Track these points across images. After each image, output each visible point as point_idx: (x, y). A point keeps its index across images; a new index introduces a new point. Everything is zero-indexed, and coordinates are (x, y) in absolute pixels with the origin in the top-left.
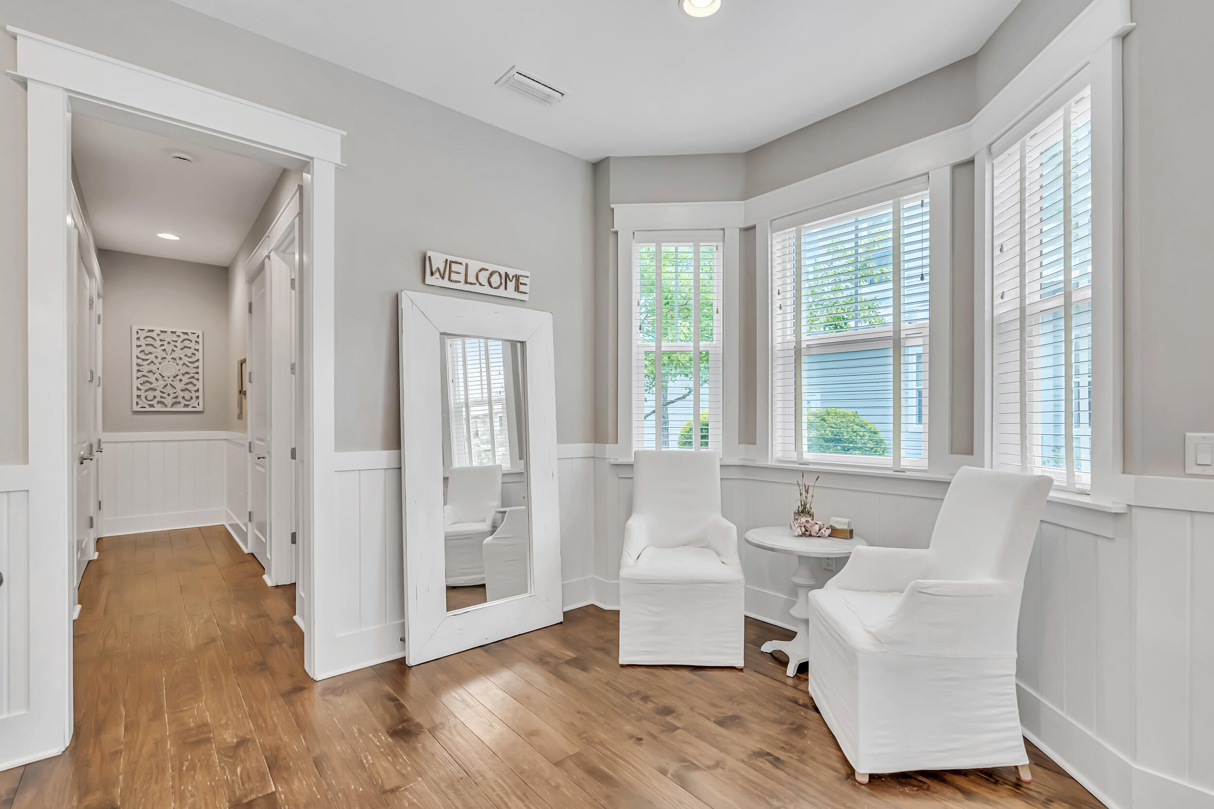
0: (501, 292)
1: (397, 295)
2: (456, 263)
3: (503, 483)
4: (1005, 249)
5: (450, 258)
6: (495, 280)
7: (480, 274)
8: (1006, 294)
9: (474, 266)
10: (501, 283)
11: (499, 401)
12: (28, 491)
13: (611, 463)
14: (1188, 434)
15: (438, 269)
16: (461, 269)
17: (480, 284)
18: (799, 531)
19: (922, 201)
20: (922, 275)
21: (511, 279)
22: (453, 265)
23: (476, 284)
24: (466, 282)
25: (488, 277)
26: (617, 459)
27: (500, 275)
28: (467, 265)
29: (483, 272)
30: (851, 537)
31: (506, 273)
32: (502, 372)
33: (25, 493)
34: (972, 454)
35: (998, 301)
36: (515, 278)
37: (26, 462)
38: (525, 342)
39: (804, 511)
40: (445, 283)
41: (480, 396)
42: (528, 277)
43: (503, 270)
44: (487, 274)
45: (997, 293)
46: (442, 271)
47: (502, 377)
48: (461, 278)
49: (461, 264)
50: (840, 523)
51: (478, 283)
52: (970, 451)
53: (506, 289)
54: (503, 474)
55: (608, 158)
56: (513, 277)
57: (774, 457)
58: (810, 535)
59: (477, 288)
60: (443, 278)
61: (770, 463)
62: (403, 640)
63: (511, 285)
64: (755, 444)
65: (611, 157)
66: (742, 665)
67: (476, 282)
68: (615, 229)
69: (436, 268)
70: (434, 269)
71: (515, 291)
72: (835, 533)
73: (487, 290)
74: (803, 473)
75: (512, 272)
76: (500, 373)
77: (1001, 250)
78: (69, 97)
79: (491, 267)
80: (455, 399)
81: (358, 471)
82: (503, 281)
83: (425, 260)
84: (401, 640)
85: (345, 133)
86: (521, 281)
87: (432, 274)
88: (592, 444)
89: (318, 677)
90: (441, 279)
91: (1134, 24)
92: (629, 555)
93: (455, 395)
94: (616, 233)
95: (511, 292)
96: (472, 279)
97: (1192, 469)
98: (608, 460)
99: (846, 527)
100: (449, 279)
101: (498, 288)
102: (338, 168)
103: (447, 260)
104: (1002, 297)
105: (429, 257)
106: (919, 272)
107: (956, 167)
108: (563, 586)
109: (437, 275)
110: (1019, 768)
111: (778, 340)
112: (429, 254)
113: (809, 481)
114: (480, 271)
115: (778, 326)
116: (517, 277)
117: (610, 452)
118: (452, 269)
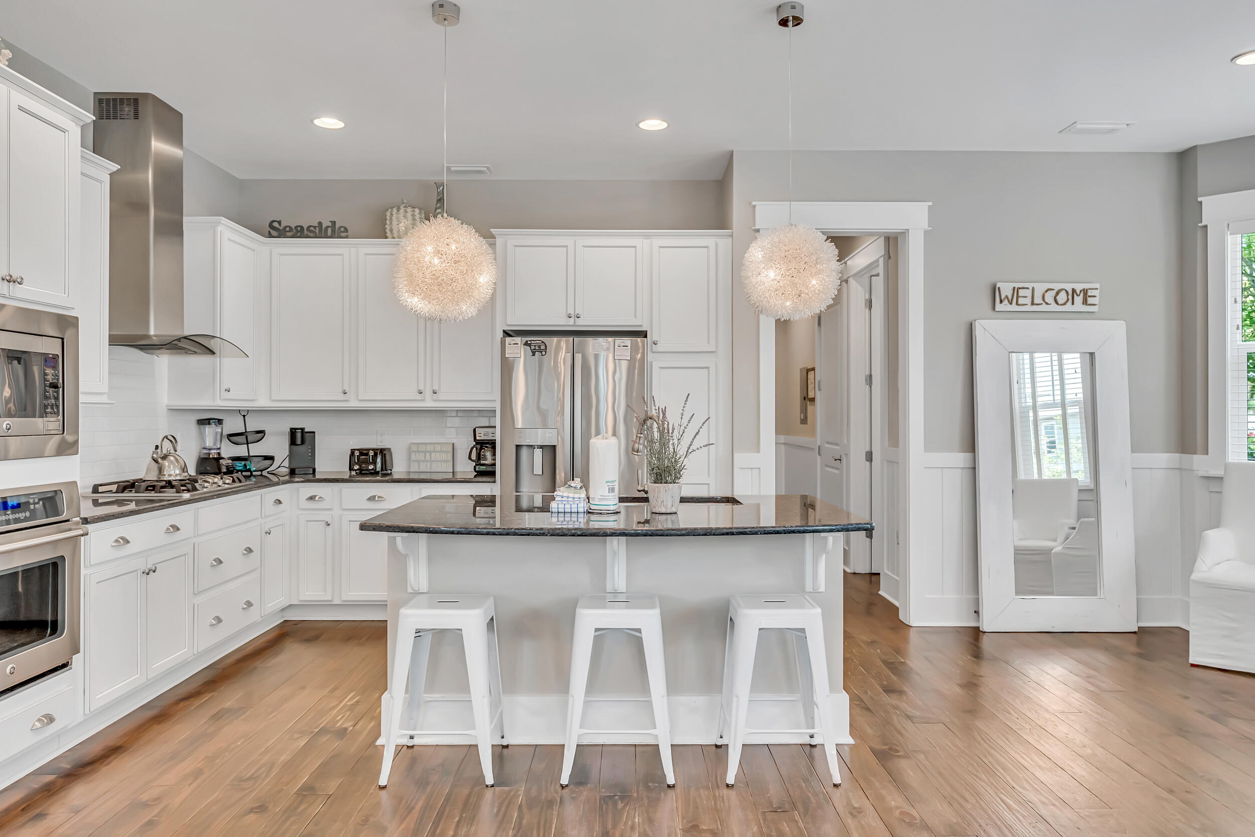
0: (1069, 307)
1: (972, 323)
2: (1023, 288)
3: (1079, 500)
5: (1017, 285)
6: (1062, 297)
7: (1046, 295)
9: (1040, 288)
10: (1068, 299)
11: (1074, 403)
12: (760, 468)
13: (1199, 475)
15: (1007, 297)
16: (1028, 293)
17: (1047, 304)
21: (1078, 294)
22: (1020, 290)
23: (1042, 304)
24: (1033, 304)
25: (1054, 296)
26: (1208, 471)
27: (1067, 292)
28: (1033, 289)
29: (1049, 292)
31: (1073, 289)
32: (1079, 370)
33: (757, 470)
36: (1082, 293)
37: (759, 452)
38: (1094, 353)
40: (1014, 307)
41: (1051, 398)
42: (1097, 289)
43: (1069, 287)
44: (1053, 293)
46: (1010, 298)
47: (1080, 375)
48: (1028, 301)
49: (1028, 288)
51: (1044, 303)
53: (1073, 304)
54: (1080, 490)
55: (1194, 148)
56: (1081, 291)
59: (1044, 308)
60: (1011, 304)
62: (976, 612)
63: (1079, 300)
65: (1198, 145)
67: (1043, 302)
68: (1204, 223)
69: (1005, 296)
70: (1003, 297)
71: (1083, 304)
73: (1054, 307)
75: (1079, 287)
76: (1076, 372)
79: (1057, 287)
80: (1020, 403)
81: (940, 469)
82: (1070, 297)
83: (994, 290)
84: (975, 612)
85: (931, 204)
86: (1089, 294)
87: (1001, 302)
88: (1178, 455)
89: (914, 622)
90: (1009, 305)
92: (1204, 561)
93: (1020, 398)
94: (1206, 227)
95: (1078, 305)
96: (1038, 300)
98: (1196, 472)
100: (1017, 304)
101: (1065, 304)
102: (926, 232)
103: (1014, 288)
105: (999, 288)
108: (1137, 599)
109: (1006, 302)
112: (998, 285)
114: (1046, 291)
116: (1085, 292)
117: (1200, 464)
118: (1020, 295)
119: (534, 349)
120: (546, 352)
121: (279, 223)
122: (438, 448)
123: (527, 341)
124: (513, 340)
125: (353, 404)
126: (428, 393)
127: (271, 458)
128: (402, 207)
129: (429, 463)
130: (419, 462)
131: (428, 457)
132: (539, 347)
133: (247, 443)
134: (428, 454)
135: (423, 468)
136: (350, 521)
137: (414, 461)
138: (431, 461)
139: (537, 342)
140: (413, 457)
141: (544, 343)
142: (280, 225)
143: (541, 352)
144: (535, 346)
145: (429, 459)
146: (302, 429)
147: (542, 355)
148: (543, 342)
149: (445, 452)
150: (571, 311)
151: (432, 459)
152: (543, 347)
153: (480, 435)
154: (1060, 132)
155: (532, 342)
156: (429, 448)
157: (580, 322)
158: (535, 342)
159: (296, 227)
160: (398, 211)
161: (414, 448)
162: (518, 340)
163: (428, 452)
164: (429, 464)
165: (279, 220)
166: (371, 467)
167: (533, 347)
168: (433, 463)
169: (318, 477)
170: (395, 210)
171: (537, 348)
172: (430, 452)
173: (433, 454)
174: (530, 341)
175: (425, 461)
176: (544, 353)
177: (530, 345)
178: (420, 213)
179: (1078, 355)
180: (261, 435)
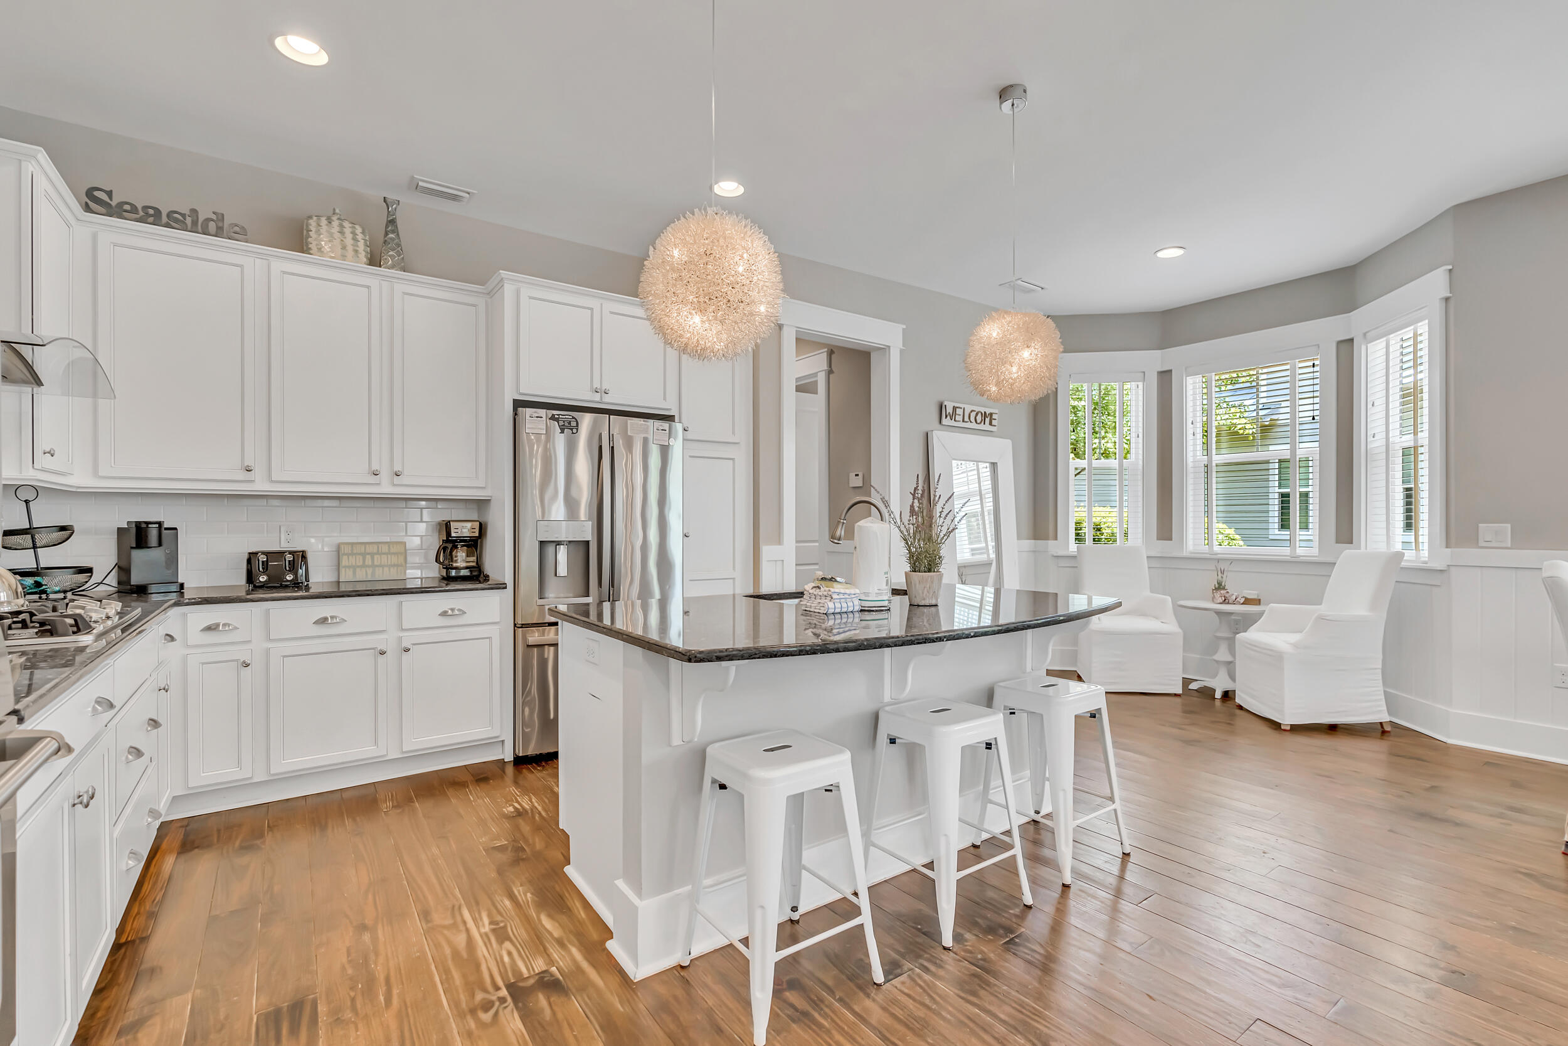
0: (981, 427)
1: (928, 433)
2: (959, 407)
4: (1375, 404)
5: (956, 405)
6: (979, 418)
7: (972, 414)
8: (1376, 435)
9: (968, 408)
10: (982, 420)
13: (1053, 556)
14: (1480, 525)
15: (949, 413)
16: (961, 412)
17: (971, 422)
18: (1220, 600)
19: (1314, 364)
20: (1313, 416)
21: (988, 416)
22: (957, 409)
23: (968, 422)
24: (963, 421)
25: (975, 416)
26: (1057, 552)
27: (982, 414)
28: (964, 408)
29: (973, 413)
30: (1260, 604)
31: (985, 412)
34: (1352, 543)
35: (1370, 439)
36: (990, 416)
37: (781, 544)
38: (996, 464)
39: (1220, 587)
40: (953, 423)
42: (997, 414)
43: (984, 410)
44: (975, 413)
45: (1370, 433)
46: (951, 415)
48: (961, 418)
49: (962, 408)
50: (1252, 594)
52: (1350, 541)
53: (984, 424)
56: (989, 414)
57: (1188, 550)
58: (1228, 603)
59: (968, 425)
61: (1185, 554)
63: (987, 421)
64: (1171, 540)
66: (1181, 692)
67: (968, 420)
70: (947, 414)
71: (989, 425)
72: (1247, 601)
73: (974, 425)
74: (1218, 560)
75: (989, 411)
77: (1373, 405)
78: (796, 331)
79: (977, 408)
82: (983, 418)
83: (941, 407)
85: (904, 326)
86: (993, 417)
87: (946, 417)
88: (1033, 541)
90: (950, 420)
91: (1451, 295)
95: (987, 426)
96: (966, 419)
97: (1482, 544)
98: (1049, 554)
99: (1255, 597)
100: (954, 420)
101: (980, 423)
102: (901, 350)
103: (954, 406)
104: (1373, 437)
105: (945, 406)
106: (1311, 413)
107: (1339, 343)
109: (949, 417)
110: (1384, 724)
111: (1190, 459)
112: (946, 403)
113: (1222, 566)
114: (971, 412)
115: (1190, 448)
116: (991, 414)
117: (1052, 546)
118: (957, 413)
119: (562, 426)
120: (577, 429)
121: (110, 194)
122: (385, 549)
123: (553, 415)
124: (535, 412)
125: (261, 485)
126: (385, 475)
127: (89, 570)
128: (335, 218)
129: (371, 569)
130: (354, 568)
131: (368, 561)
132: (570, 423)
133: (35, 547)
134: (368, 557)
135: (361, 575)
136: (284, 656)
137: (345, 567)
138: (373, 566)
139: (567, 417)
140: (344, 561)
141: (576, 419)
142: (111, 199)
143: (572, 430)
144: (564, 421)
145: (370, 563)
146: (160, 524)
147: (573, 433)
148: (573, 418)
149: (394, 554)
150: (596, 385)
151: (376, 563)
152: (574, 424)
153: (456, 531)
154: (1000, 285)
155: (560, 416)
156: (370, 549)
157: (607, 398)
158: (564, 417)
159: (145, 208)
160: (330, 223)
161: (346, 549)
162: (542, 412)
163: (368, 554)
164: (370, 571)
165: (108, 189)
166: (289, 577)
167: (561, 423)
168: (377, 569)
169: (188, 595)
170: (324, 221)
171: (566, 424)
172: (372, 555)
173: (376, 557)
174: (557, 415)
175: (364, 566)
176: (575, 431)
177: (557, 420)
178: (363, 233)
179: (988, 465)
180: (66, 533)
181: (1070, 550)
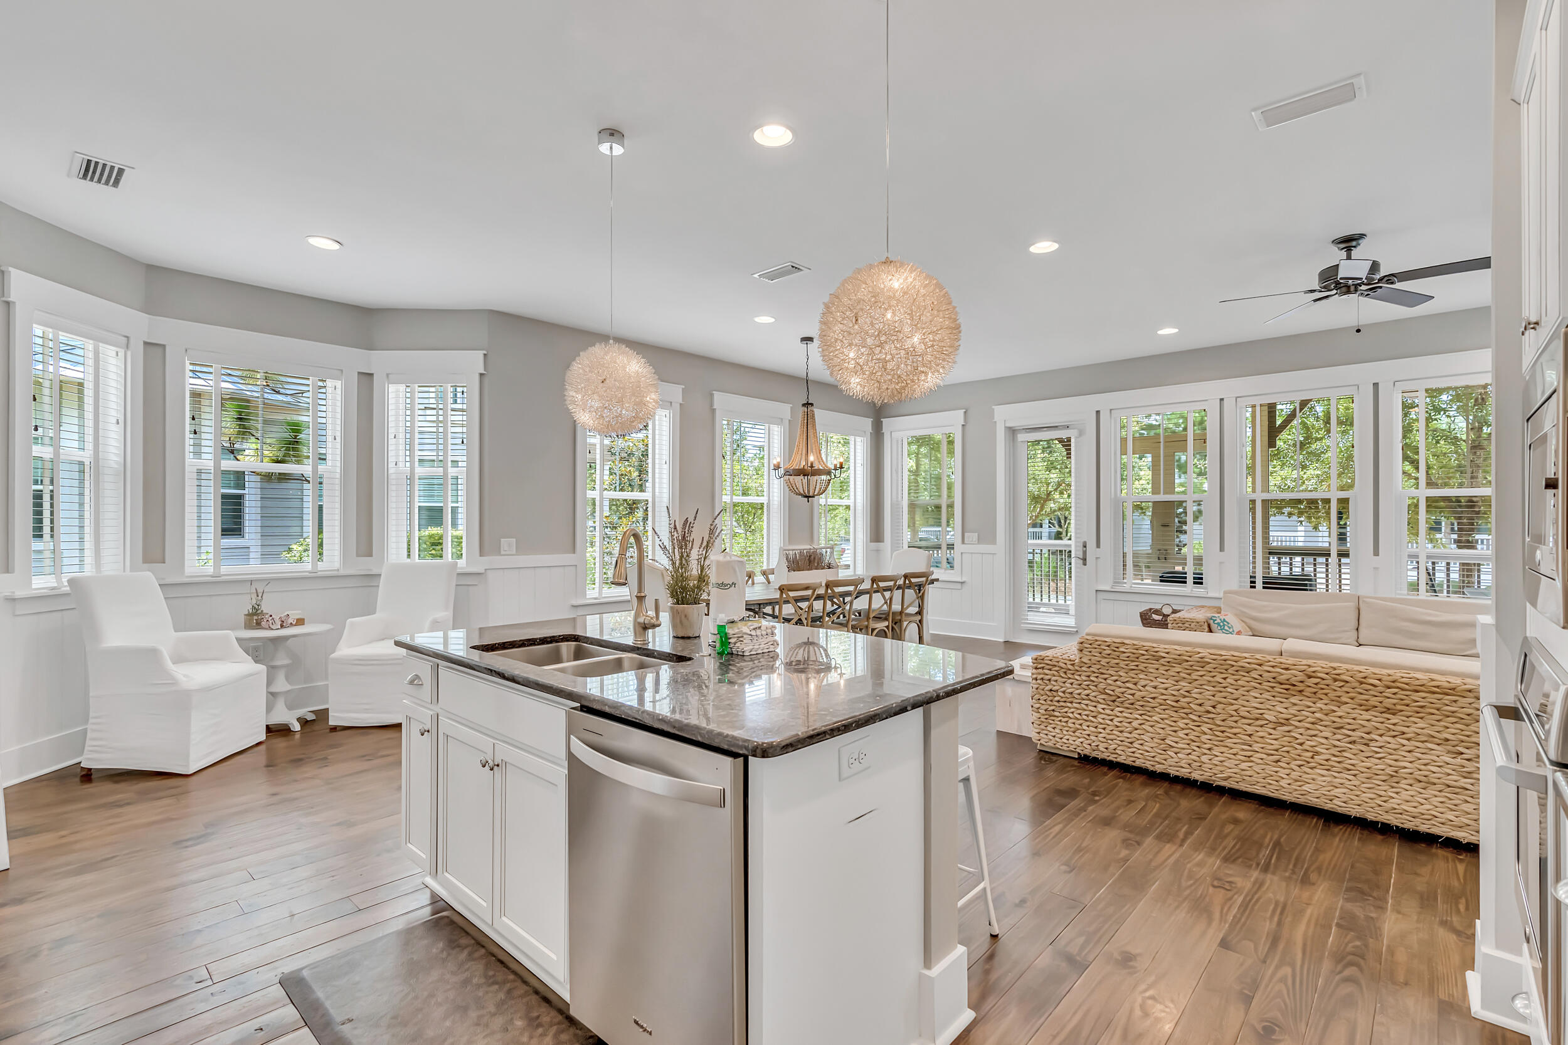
8: (399, 463)
14: (501, 539)
30: (304, 623)
35: (390, 465)
39: (257, 612)
45: (390, 460)
57: (185, 574)
64: (165, 562)
77: (394, 437)
99: (300, 616)
104: (394, 464)
181: (34, 586)
